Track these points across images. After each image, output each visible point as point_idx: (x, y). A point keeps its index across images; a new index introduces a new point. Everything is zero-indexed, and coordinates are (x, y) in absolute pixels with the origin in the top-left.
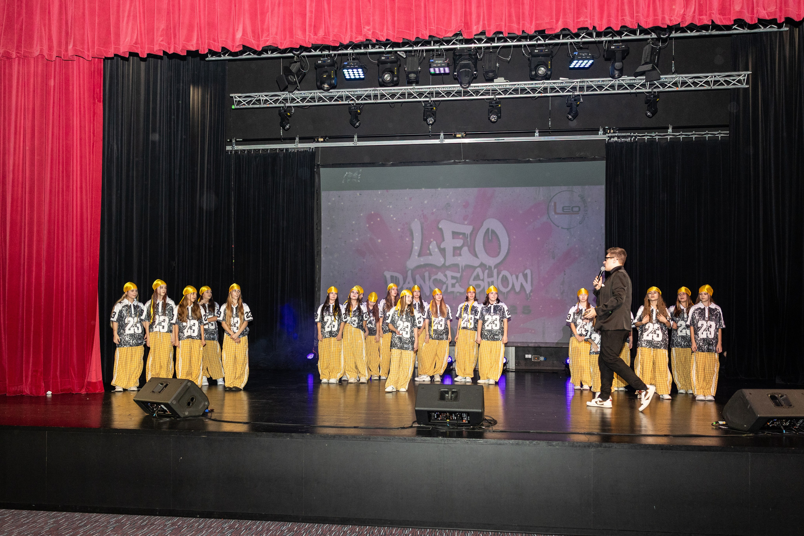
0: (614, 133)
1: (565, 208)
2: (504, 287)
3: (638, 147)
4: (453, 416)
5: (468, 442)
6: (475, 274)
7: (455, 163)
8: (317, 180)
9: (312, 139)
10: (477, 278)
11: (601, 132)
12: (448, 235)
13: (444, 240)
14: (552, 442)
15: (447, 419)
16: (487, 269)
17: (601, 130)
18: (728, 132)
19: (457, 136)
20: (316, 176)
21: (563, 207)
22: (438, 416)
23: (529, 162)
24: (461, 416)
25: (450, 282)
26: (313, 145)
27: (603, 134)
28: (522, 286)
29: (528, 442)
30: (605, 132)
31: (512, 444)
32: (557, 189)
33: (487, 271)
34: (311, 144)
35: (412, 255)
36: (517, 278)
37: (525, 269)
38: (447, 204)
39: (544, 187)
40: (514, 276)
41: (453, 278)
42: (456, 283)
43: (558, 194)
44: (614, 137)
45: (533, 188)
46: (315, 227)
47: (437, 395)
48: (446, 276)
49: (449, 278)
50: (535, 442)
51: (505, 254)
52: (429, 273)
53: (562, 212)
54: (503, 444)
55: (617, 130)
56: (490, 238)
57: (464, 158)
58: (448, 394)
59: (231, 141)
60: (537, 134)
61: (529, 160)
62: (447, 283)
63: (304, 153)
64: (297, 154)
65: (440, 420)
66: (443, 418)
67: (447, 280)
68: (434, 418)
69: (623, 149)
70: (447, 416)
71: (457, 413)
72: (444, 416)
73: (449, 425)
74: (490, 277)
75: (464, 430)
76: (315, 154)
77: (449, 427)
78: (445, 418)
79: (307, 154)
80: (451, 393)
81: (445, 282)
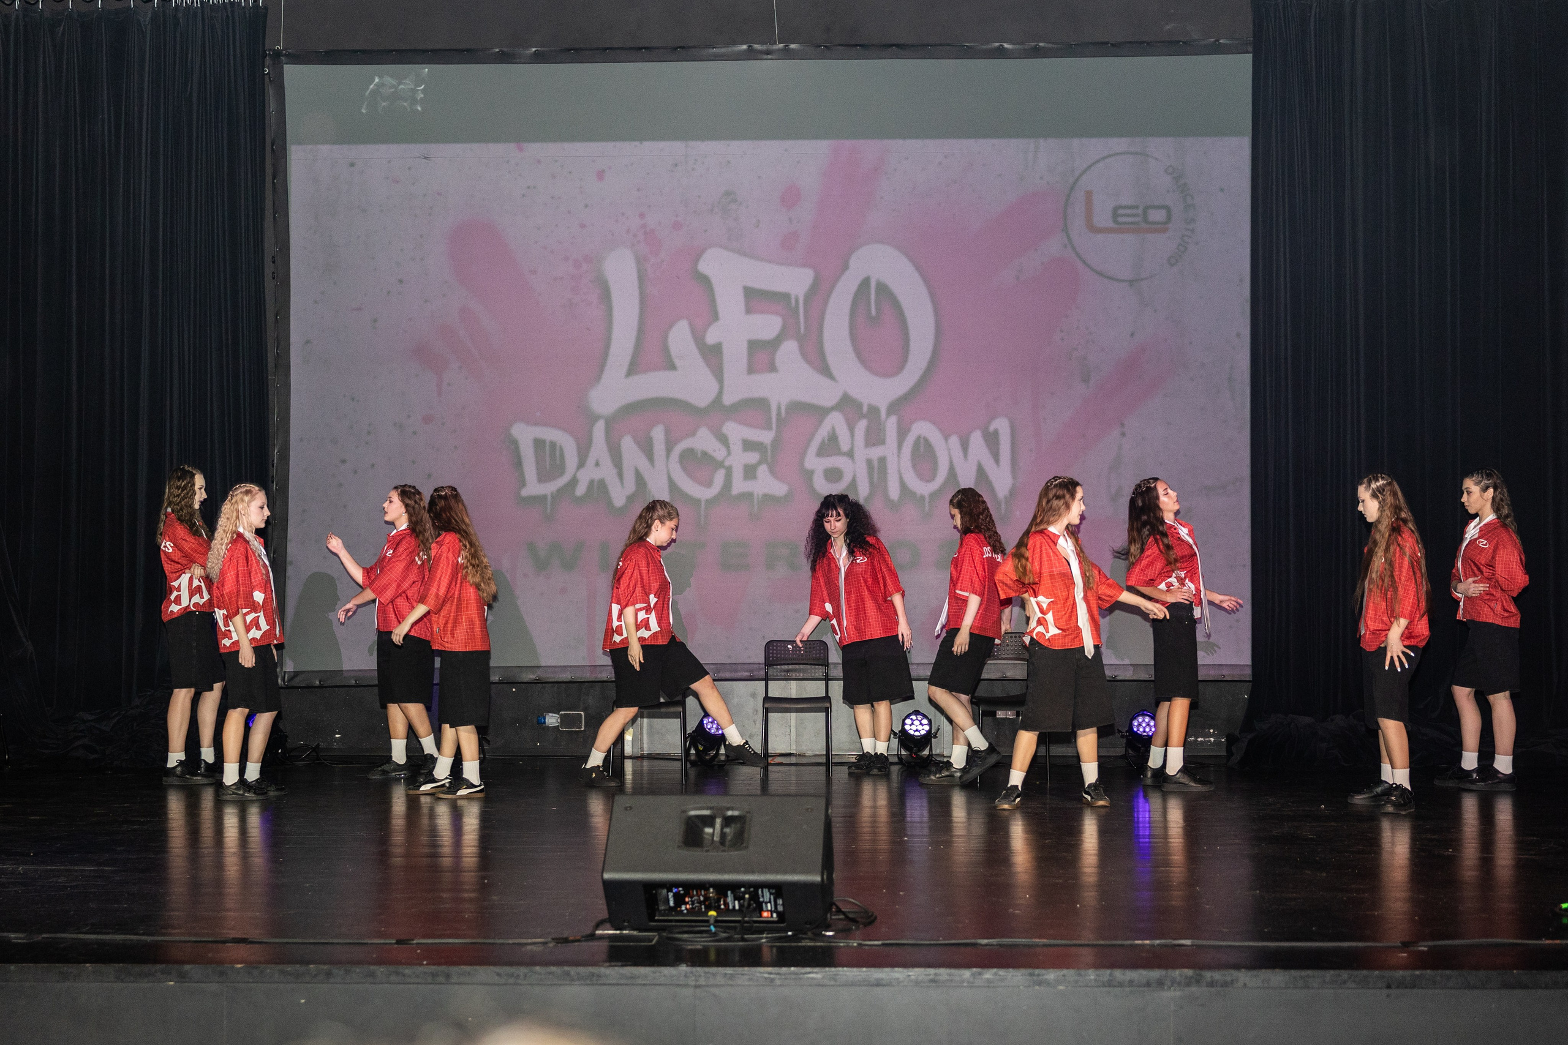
1: (1120, 212)
2: (921, 476)
4: (729, 899)
5: (772, 980)
6: (823, 433)
7: (751, 55)
8: (272, 106)
10: (830, 446)
12: (729, 301)
13: (715, 317)
14: (1042, 971)
15: (709, 908)
16: (863, 416)
20: (271, 92)
21: (1116, 209)
22: (679, 900)
23: (1001, 53)
24: (755, 897)
25: (739, 459)
29: (967, 974)
31: (917, 983)
32: (1095, 147)
33: (862, 425)
35: (607, 367)
36: (965, 446)
37: (993, 418)
38: (728, 193)
39: (1052, 142)
40: (954, 440)
41: (749, 445)
42: (760, 463)
43: (1101, 165)
45: (1014, 142)
46: (269, 270)
47: (676, 830)
48: (724, 440)
49: (736, 447)
50: (989, 974)
51: (924, 364)
52: (667, 432)
53: (1111, 224)
54: (889, 984)
56: (873, 312)
57: (785, 41)
58: (712, 825)
61: (1001, 48)
62: (727, 463)
63: (227, 12)
64: (203, 13)
65: (685, 912)
66: (697, 905)
67: (729, 454)
68: (667, 907)
69: (1310, 16)
70: (710, 897)
71: (743, 889)
72: (700, 899)
73: (715, 927)
74: (874, 445)
75: (764, 940)
76: (265, 16)
77: (715, 933)
78: (703, 906)
79: (236, 13)
80: (722, 822)
81: (723, 462)
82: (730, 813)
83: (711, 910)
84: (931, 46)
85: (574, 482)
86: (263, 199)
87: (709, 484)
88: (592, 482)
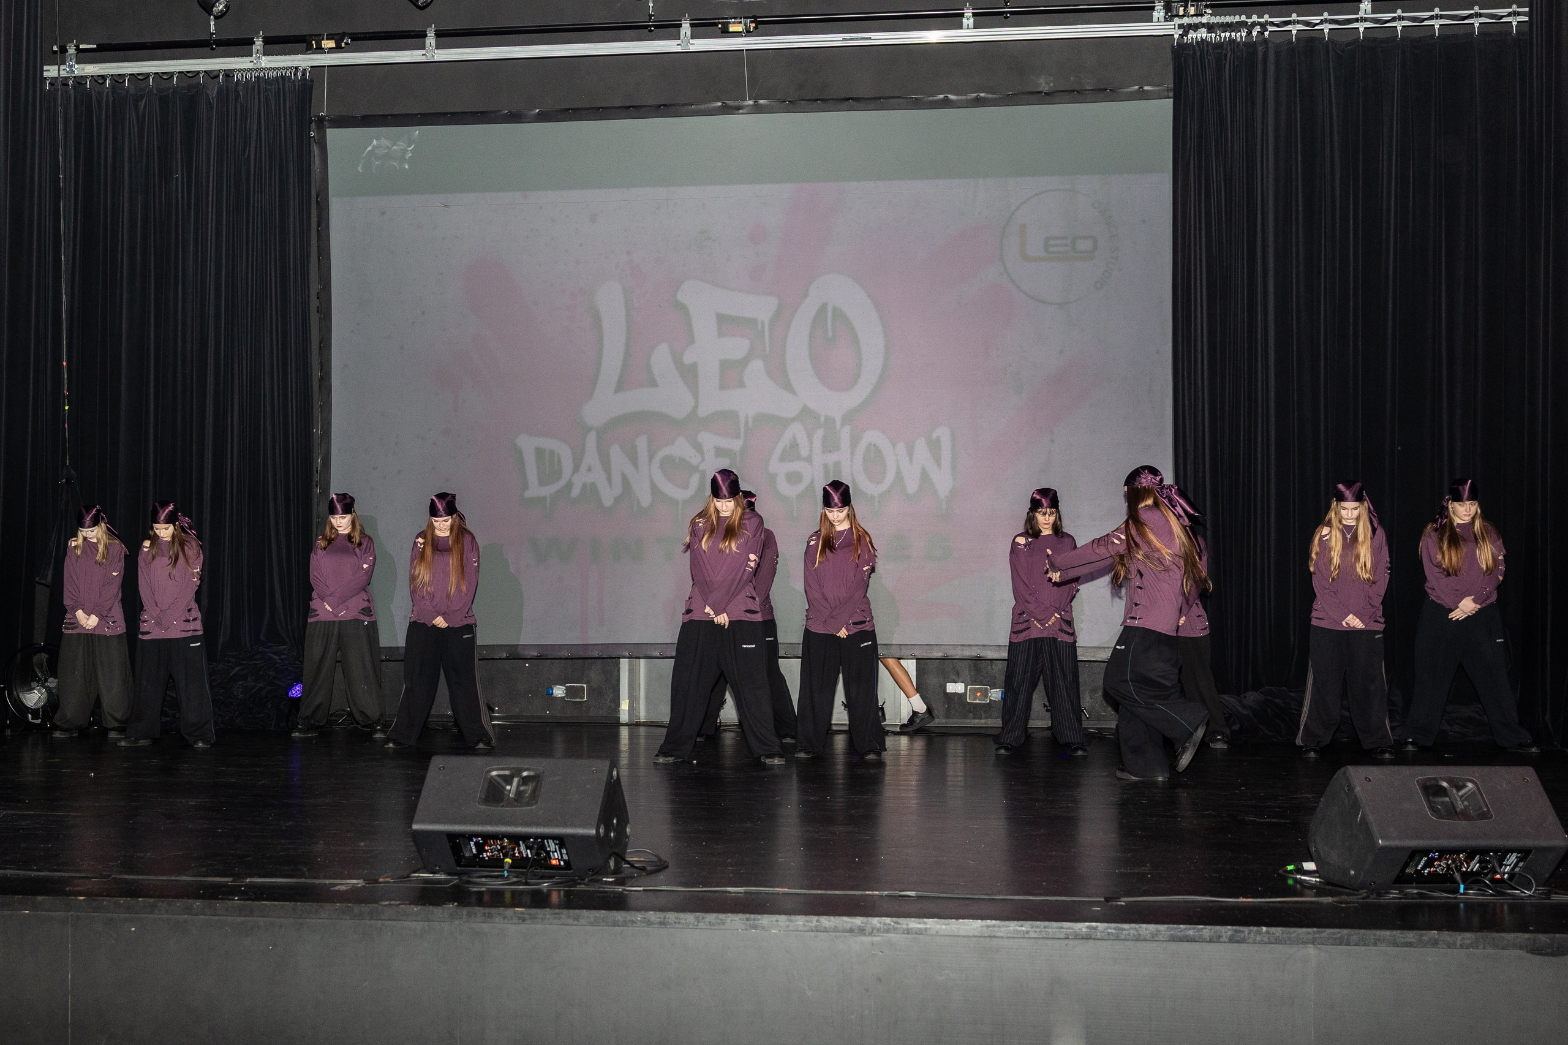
0: (1196, 15)
1: (1052, 242)
3: (1271, 57)
4: (522, 848)
6: (784, 441)
7: (726, 110)
9: (305, 43)
11: (1159, 13)
12: (704, 326)
13: (692, 341)
15: (506, 856)
17: (1159, 6)
18: (1527, 9)
19: (732, 28)
20: (316, 150)
21: (1046, 239)
22: (480, 848)
23: (946, 104)
24: (543, 847)
26: (303, 61)
27: (1166, 20)
28: (925, 476)
30: (1170, 15)
32: (1029, 184)
33: (820, 433)
34: (300, 57)
35: (598, 386)
36: (910, 453)
37: (936, 426)
38: (703, 232)
39: (990, 182)
40: (901, 447)
41: (720, 452)
43: (1033, 201)
44: (1196, 27)
45: (956, 181)
46: (314, 303)
47: (476, 789)
48: (698, 448)
51: (875, 378)
52: (651, 442)
53: (1043, 254)
55: (1206, 6)
56: (830, 334)
57: (755, 97)
58: (511, 783)
59: (63, 50)
60: (968, 20)
61: (946, 99)
62: (701, 468)
63: (278, 85)
64: (259, 85)
65: (487, 858)
66: (496, 853)
67: (703, 459)
68: (471, 855)
69: (1225, 64)
70: (505, 846)
71: (532, 840)
72: (497, 848)
73: (508, 872)
74: (830, 451)
75: (545, 884)
76: (312, 87)
77: (507, 878)
78: (501, 854)
79: (287, 86)
80: (519, 781)
81: (697, 467)
82: (525, 774)
83: (507, 858)
84: (883, 99)
85: (569, 485)
86: (309, 244)
87: (686, 486)
88: (584, 485)
